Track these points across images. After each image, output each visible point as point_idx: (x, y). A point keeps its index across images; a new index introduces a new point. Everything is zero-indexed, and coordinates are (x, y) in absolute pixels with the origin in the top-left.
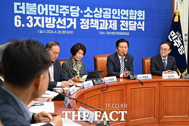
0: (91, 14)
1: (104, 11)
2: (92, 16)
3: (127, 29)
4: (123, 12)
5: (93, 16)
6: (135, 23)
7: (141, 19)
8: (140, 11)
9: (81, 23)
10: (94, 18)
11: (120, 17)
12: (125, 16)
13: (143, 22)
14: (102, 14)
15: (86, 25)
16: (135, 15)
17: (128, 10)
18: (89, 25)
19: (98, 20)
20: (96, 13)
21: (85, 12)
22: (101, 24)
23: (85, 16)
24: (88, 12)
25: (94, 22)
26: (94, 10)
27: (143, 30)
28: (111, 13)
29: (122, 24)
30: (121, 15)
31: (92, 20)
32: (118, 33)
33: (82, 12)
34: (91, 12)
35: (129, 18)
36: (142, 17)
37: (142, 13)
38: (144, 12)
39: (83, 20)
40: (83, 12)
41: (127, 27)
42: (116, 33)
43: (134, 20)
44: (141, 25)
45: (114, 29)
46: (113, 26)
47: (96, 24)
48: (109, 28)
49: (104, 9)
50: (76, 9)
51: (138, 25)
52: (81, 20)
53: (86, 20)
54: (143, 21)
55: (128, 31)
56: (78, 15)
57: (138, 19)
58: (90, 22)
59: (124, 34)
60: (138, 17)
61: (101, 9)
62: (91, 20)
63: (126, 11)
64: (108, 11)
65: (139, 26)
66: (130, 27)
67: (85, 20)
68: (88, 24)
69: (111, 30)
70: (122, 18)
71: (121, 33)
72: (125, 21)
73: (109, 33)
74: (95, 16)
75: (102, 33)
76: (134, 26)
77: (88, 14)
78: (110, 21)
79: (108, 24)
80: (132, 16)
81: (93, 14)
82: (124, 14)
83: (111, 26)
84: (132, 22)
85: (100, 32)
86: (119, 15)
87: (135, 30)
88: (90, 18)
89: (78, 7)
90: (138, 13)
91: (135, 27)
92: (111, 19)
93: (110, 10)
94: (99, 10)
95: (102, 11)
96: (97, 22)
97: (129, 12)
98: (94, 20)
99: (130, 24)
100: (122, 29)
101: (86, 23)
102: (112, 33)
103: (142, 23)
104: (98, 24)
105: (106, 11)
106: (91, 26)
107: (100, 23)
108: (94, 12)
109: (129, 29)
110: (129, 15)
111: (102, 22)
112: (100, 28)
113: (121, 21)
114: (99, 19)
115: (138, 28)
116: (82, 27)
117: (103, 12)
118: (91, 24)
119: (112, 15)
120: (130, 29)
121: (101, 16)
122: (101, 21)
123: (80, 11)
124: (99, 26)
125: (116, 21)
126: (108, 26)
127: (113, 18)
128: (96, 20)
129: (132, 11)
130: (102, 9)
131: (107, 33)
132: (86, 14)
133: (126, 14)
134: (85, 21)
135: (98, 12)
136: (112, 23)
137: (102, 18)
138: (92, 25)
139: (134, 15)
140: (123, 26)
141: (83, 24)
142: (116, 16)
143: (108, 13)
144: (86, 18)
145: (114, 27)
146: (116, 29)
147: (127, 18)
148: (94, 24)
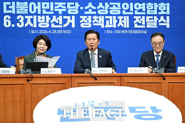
0: (93, 10)
1: (111, 6)
2: (95, 13)
3: (144, 27)
4: (138, 6)
5: (97, 13)
6: (156, 18)
7: (165, 13)
8: (162, 4)
9: (81, 21)
10: (98, 15)
11: (134, 12)
12: (141, 10)
13: (168, 18)
14: (109, 10)
15: (88, 22)
16: (156, 8)
17: (145, 3)
18: (92, 23)
19: (103, 17)
20: (101, 8)
21: (86, 8)
22: (107, 21)
23: (86, 13)
24: (90, 8)
25: (98, 19)
26: (98, 5)
27: (168, 26)
28: (120, 8)
29: (137, 21)
30: (134, 10)
31: (95, 17)
32: (130, 32)
33: (82, 8)
34: (94, 8)
35: (146, 13)
36: (165, 11)
37: (166, 6)
38: (168, 4)
39: (83, 18)
40: (84, 8)
41: (144, 23)
42: (128, 32)
43: (153, 15)
44: (165, 21)
45: (125, 27)
46: (123, 23)
47: (100, 22)
48: (118, 26)
49: (111, 4)
50: (74, 5)
51: (159, 21)
52: (81, 17)
53: (88, 18)
54: (168, 15)
55: (146, 29)
56: (77, 12)
57: (159, 13)
58: (92, 19)
59: (139, 32)
60: (160, 11)
61: (106, 4)
62: (93, 18)
63: (141, 5)
64: (117, 6)
65: (162, 22)
66: (147, 23)
67: (86, 17)
68: (90, 21)
69: (121, 28)
70: (136, 13)
71: (135, 32)
72: (140, 17)
73: (118, 32)
74: (99, 12)
75: (108, 32)
76: (154, 22)
77: (90, 10)
78: (119, 17)
79: (116, 21)
80: (150, 10)
81: (96, 10)
82: (139, 8)
83: (120, 24)
84: (152, 17)
85: (106, 31)
86: (132, 10)
87: (156, 27)
88: (92, 15)
89: (78, 3)
90: (159, 6)
91: (156, 24)
92: (121, 15)
93: (119, 4)
94: (104, 5)
95: (108, 6)
96: (102, 19)
97: (146, 6)
98: (97, 18)
99: (148, 20)
100: (136, 26)
101: (88, 21)
102: (123, 31)
103: (165, 19)
104: (103, 22)
105: (114, 7)
106: (94, 24)
107: (105, 20)
108: (98, 8)
109: (146, 26)
110: (146, 9)
111: (109, 19)
112: (106, 26)
113: (135, 17)
114: (105, 15)
115: (160, 24)
116: (82, 25)
117: (110, 8)
118: (93, 21)
119: (122, 10)
120: (148, 26)
121: (107, 12)
122: (106, 17)
123: (79, 8)
124: (105, 24)
125: (128, 17)
126: (117, 24)
127: (123, 13)
128: (100, 17)
129: (150, 4)
130: (109, 4)
131: (116, 32)
132: (87, 10)
133: (141, 8)
134: (86, 19)
135: (103, 7)
136: (123, 19)
137: (109, 14)
138: (96, 22)
139: (153, 9)
140: (137, 23)
141: (84, 22)
142: (128, 10)
143: (117, 8)
144: (88, 15)
145: (125, 24)
146: (128, 27)
147: (144, 13)
148: (97, 21)
